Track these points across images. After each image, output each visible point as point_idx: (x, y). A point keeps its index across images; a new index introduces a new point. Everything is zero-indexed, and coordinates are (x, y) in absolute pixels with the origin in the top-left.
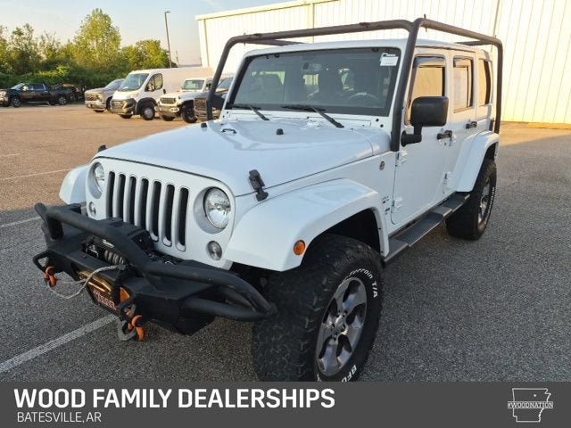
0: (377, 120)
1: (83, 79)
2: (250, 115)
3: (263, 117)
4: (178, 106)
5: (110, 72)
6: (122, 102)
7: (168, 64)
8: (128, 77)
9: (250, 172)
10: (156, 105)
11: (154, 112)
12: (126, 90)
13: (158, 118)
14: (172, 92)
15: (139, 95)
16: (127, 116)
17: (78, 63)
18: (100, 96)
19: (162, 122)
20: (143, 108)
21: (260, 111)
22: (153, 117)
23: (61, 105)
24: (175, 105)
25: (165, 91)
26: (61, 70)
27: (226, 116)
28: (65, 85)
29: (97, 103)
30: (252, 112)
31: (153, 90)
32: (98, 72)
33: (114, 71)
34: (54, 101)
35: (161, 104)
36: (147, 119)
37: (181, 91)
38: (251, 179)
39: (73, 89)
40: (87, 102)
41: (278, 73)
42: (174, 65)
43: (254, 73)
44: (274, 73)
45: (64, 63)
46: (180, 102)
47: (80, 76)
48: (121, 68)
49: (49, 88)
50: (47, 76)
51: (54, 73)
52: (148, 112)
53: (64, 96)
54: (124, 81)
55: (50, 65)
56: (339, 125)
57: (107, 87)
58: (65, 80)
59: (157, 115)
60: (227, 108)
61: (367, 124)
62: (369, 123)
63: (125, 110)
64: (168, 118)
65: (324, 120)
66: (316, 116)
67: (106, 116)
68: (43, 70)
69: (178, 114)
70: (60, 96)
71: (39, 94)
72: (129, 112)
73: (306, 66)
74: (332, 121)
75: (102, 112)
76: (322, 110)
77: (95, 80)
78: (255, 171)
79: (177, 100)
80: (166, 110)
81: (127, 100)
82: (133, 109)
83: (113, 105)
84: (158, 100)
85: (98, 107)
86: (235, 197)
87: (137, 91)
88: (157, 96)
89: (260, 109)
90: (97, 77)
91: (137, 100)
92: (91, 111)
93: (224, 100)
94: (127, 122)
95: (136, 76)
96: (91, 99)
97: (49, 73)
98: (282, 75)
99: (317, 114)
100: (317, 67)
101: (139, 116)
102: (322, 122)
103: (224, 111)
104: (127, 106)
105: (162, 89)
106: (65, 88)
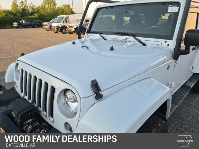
0: (166, 42)
1: (43, 19)
2: (97, 36)
3: (104, 38)
4: (75, 29)
5: (52, 16)
6: (55, 27)
7: (72, 13)
8: (57, 18)
9: (92, 82)
10: (67, 28)
11: (66, 31)
12: (56, 23)
13: (67, 33)
14: (73, 23)
15: (61, 24)
16: (57, 32)
17: (42, 13)
18: (48, 25)
19: (69, 35)
20: (62, 29)
21: (102, 35)
22: (66, 33)
23: (35, 28)
24: (73, 28)
25: (70, 23)
26: (36, 15)
27: (87, 36)
28: (37, 21)
29: (47, 27)
30: (98, 35)
31: (66, 23)
32: (48, 16)
33: (54, 16)
34: (33, 26)
35: (68, 28)
36: (63, 33)
37: (76, 23)
38: (92, 86)
39: (40, 22)
40: (43, 27)
41: (112, 16)
42: (75, 13)
43: (100, 16)
44: (110, 16)
45: (37, 13)
46: (75, 27)
47: (42, 18)
48: (56, 15)
49: (32, 22)
50: (31, 18)
51: (34, 17)
52: (64, 31)
53: (36, 24)
54: (56, 19)
55: (32, 14)
56: (144, 45)
57: (50, 22)
58: (37, 19)
59: (67, 32)
60: (87, 33)
61: (160, 44)
62: (160, 43)
63: (56, 30)
64: (71, 33)
65: (135, 40)
66: (130, 38)
67: (50, 32)
68: (30, 16)
69: (74, 32)
70: (35, 24)
71: (29, 24)
72: (57, 31)
73: (126, 13)
74: (140, 42)
75: (48, 30)
76: (134, 35)
77: (47, 19)
78: (95, 81)
79: (74, 26)
80: (70, 30)
81: (57, 27)
82: (59, 30)
83: (52, 28)
84: (67, 26)
85: (47, 29)
86: (81, 98)
87: (60, 23)
88: (67, 25)
89: (102, 34)
90: (48, 18)
91: (60, 26)
92: (45, 30)
93: (86, 29)
94: (57, 34)
95: (60, 17)
96: (45, 26)
97: (32, 17)
98: (113, 17)
99: (131, 37)
100: (132, 13)
101: (61, 32)
102: (134, 42)
103: (86, 34)
104: (57, 29)
105: (69, 22)
106: (37, 22)
